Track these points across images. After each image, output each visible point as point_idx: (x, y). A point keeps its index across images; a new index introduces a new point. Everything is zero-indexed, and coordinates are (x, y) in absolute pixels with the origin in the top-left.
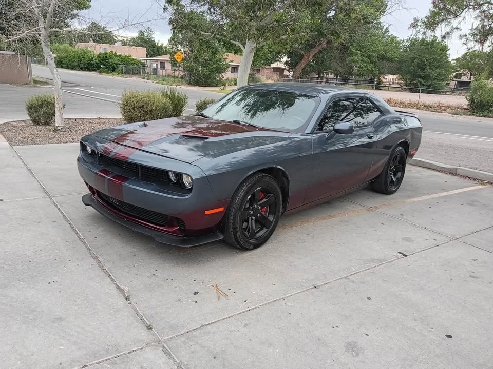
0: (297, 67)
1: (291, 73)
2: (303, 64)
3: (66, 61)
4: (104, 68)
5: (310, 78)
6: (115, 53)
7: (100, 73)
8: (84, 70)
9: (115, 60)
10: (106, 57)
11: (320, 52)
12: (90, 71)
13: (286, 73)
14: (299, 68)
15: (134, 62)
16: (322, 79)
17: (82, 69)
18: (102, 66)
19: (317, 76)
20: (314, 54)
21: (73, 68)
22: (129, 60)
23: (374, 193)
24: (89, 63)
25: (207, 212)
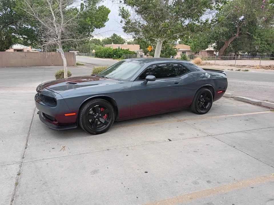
0: (221, 49)
1: (218, 53)
2: (224, 47)
3: (99, 54)
4: (115, 56)
5: (229, 55)
6: (121, 49)
7: (114, 59)
8: (107, 58)
9: (121, 52)
10: (117, 51)
11: (235, 40)
12: (110, 58)
13: (215, 53)
14: (223, 49)
15: (131, 53)
16: (238, 55)
17: (106, 57)
18: (115, 55)
19: (234, 54)
20: (231, 42)
21: (101, 57)
22: (128, 52)
23: (193, 113)
24: (109, 55)
25: (66, 115)
